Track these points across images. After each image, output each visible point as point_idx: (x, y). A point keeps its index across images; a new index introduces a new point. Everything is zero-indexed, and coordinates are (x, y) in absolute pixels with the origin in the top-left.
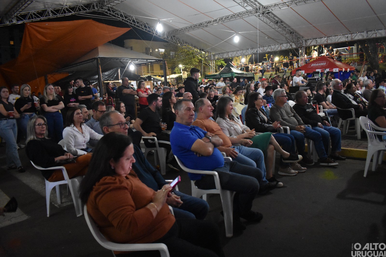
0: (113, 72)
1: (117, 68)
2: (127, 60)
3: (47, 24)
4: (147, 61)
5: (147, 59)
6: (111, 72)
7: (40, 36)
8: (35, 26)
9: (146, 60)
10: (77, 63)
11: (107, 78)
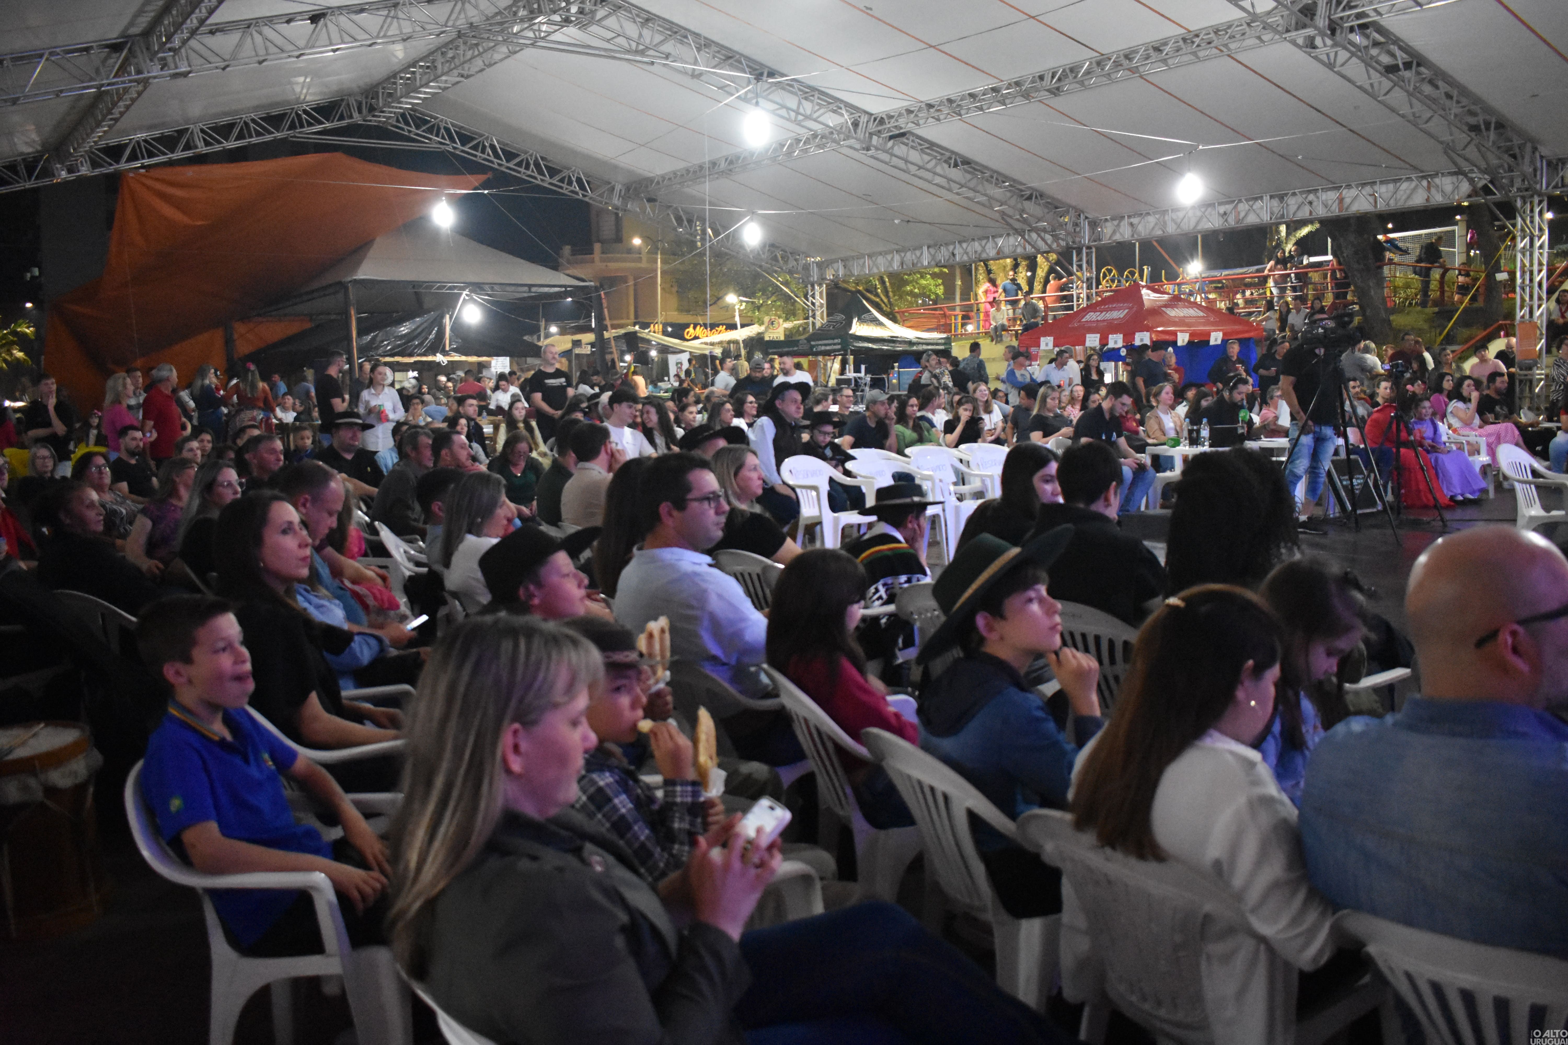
0: (425, 325)
1: (437, 313)
2: (455, 287)
3: (191, 172)
4: (530, 291)
5: (530, 286)
6: (418, 327)
7: (168, 211)
8: (157, 180)
9: (526, 289)
10: (313, 291)
11: (399, 346)
